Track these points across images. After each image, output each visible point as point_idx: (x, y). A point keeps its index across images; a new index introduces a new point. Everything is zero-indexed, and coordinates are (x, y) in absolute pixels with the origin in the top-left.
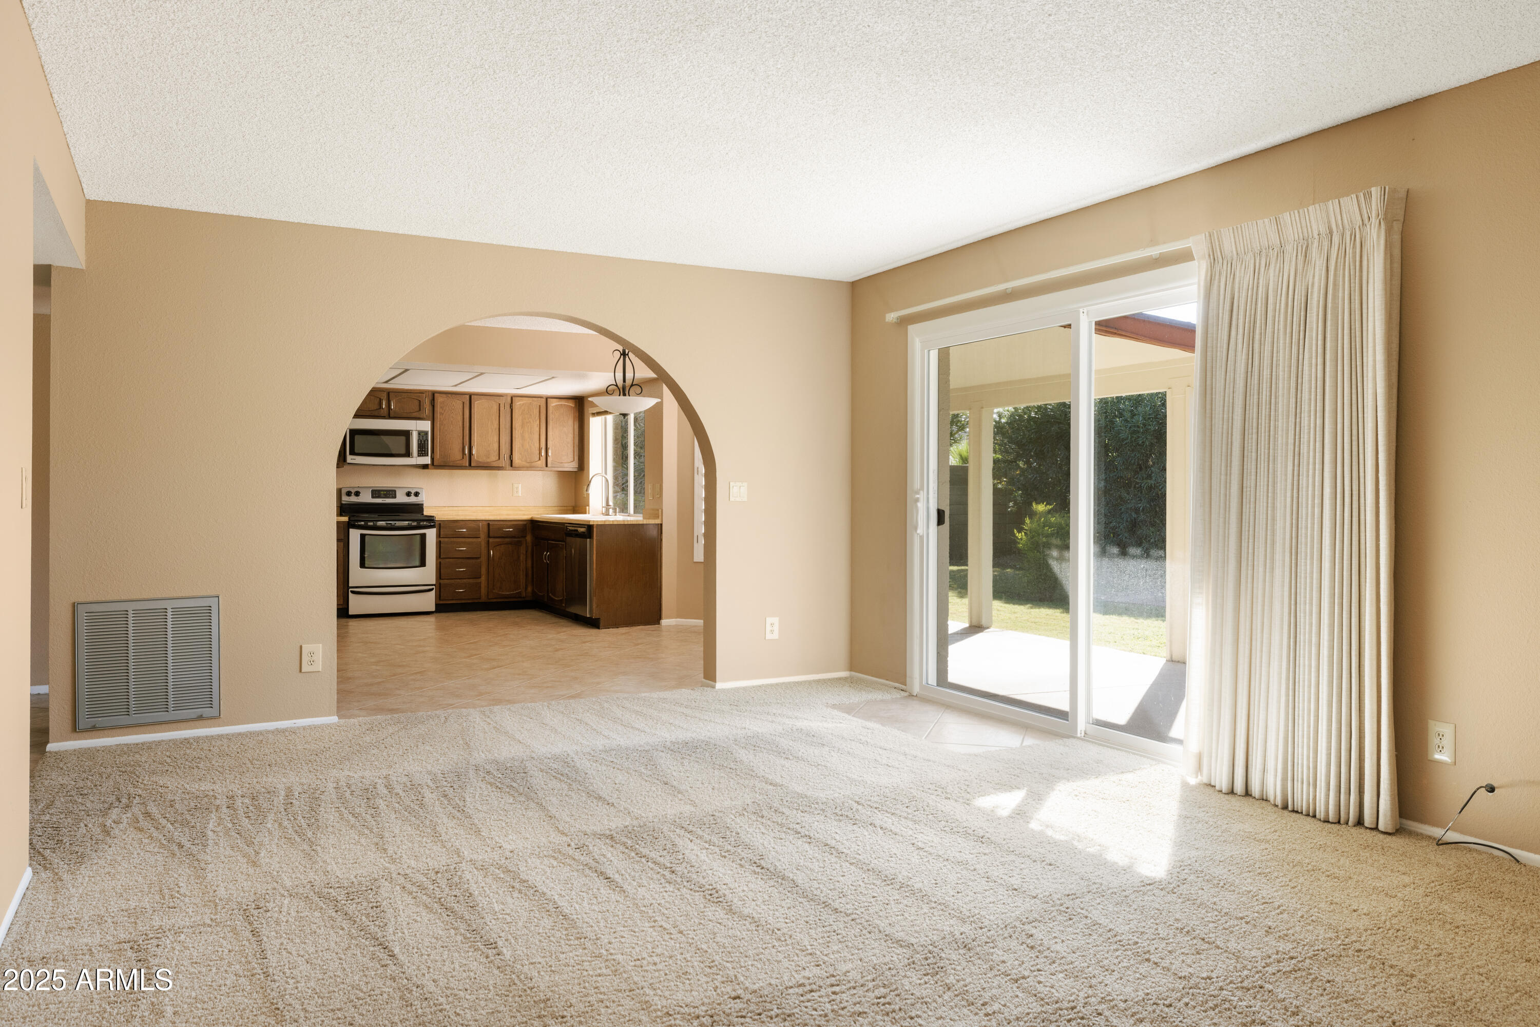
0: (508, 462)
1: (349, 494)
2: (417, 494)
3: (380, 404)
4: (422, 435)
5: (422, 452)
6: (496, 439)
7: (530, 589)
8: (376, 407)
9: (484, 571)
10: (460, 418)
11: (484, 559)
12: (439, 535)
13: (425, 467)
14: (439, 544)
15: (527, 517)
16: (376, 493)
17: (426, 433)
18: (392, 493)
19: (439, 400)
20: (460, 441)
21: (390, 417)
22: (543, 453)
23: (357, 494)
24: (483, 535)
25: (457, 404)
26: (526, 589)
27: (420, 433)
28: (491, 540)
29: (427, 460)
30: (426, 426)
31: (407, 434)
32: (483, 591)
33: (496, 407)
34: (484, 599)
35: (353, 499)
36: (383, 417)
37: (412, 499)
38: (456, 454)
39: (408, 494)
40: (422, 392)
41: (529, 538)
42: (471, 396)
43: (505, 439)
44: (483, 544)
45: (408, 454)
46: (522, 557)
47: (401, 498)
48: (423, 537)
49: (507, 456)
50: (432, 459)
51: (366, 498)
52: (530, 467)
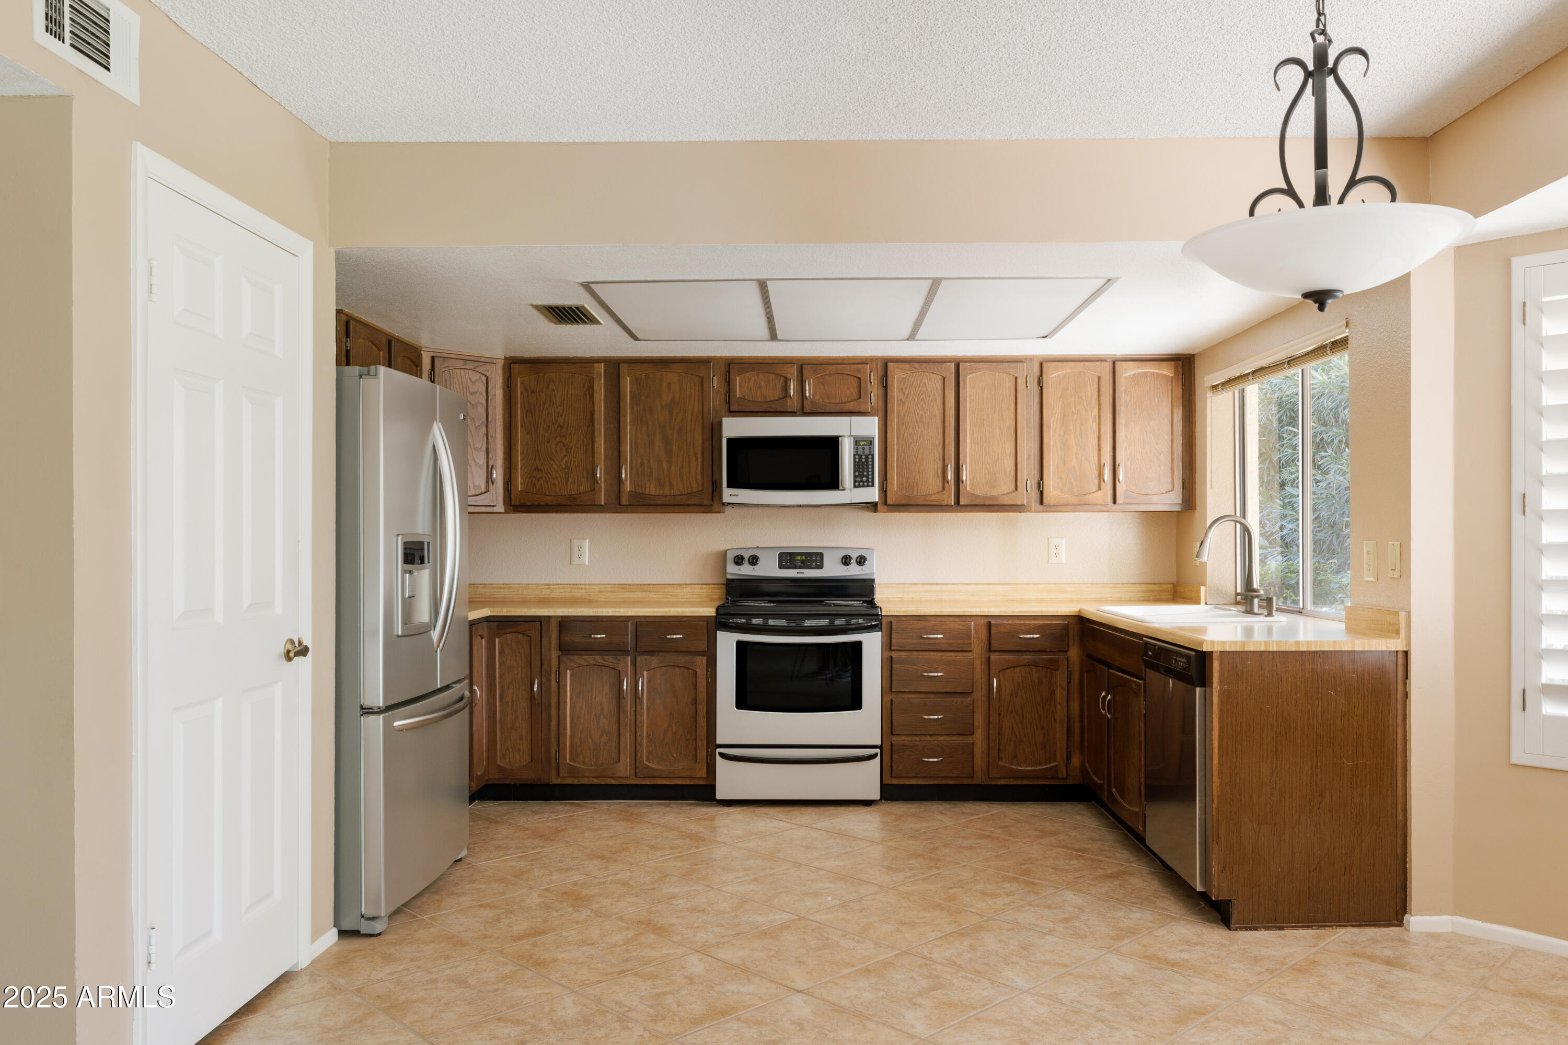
0: (1035, 494)
1: (739, 560)
2: (861, 561)
3: (786, 388)
4: (862, 443)
5: (862, 477)
6: (1010, 448)
7: (1076, 761)
8: (778, 394)
9: (979, 720)
10: (937, 410)
11: (979, 695)
12: (888, 645)
13: (872, 507)
14: (889, 665)
16: (788, 559)
17: (870, 442)
18: (814, 559)
19: (897, 375)
20: (938, 455)
21: (803, 412)
22: (1107, 475)
23: (754, 561)
24: (978, 646)
25: (932, 383)
26: (1069, 759)
27: (857, 441)
28: (994, 657)
29: (872, 494)
30: (869, 426)
31: (832, 444)
32: (979, 760)
33: (1008, 384)
34: (979, 778)
35: (746, 570)
36: (793, 414)
37: (853, 571)
38: (929, 484)
39: (846, 560)
40: (863, 361)
41: (1074, 653)
42: (958, 364)
43: (1028, 448)
44: (979, 666)
45: (833, 483)
46: (1060, 695)
47: (832, 569)
48: (857, 646)
49: (1032, 483)
50: (884, 491)
51: (769, 568)
52: (1080, 505)
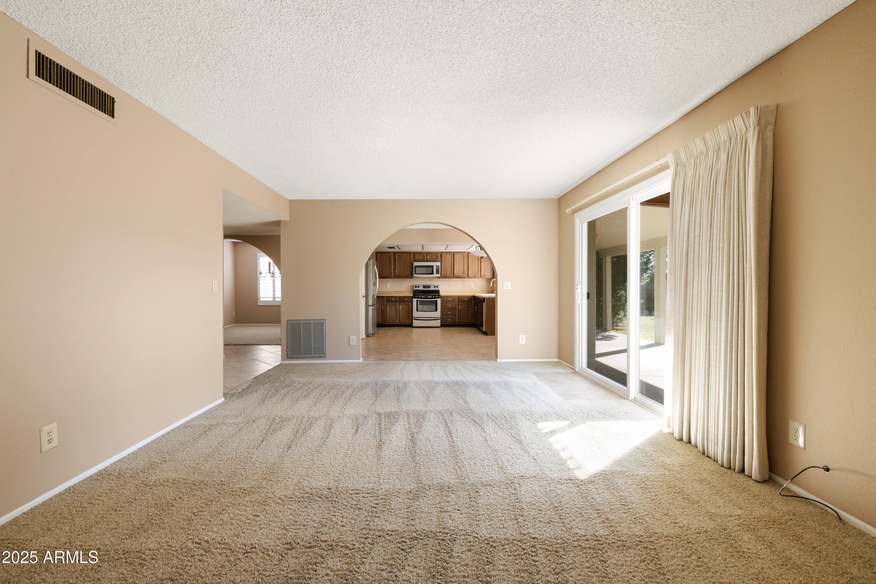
0: (467, 275)
1: (416, 287)
2: (437, 287)
3: (424, 257)
4: (437, 267)
5: (437, 272)
6: (463, 267)
7: (473, 320)
8: (423, 258)
9: (457, 313)
10: (450, 261)
11: (457, 309)
12: (442, 301)
13: (439, 277)
14: (442, 304)
15: (471, 294)
16: (424, 287)
17: (439, 266)
18: (429, 287)
19: (443, 255)
20: (450, 269)
21: (427, 261)
22: (479, 272)
23: (418, 287)
24: (457, 301)
25: (449, 256)
26: (472, 320)
27: (437, 266)
28: (460, 303)
29: (439, 275)
30: (439, 264)
31: (432, 267)
32: (457, 320)
33: (462, 256)
34: (457, 323)
35: (417, 289)
36: (425, 261)
37: (436, 289)
38: (449, 273)
39: (435, 287)
40: (438, 252)
41: (473, 302)
42: (454, 253)
43: (466, 267)
44: (457, 304)
45: (432, 273)
46: (471, 309)
47: (432, 288)
48: (436, 301)
49: (466, 274)
50: (441, 275)
51: (421, 288)
52: (475, 277)
